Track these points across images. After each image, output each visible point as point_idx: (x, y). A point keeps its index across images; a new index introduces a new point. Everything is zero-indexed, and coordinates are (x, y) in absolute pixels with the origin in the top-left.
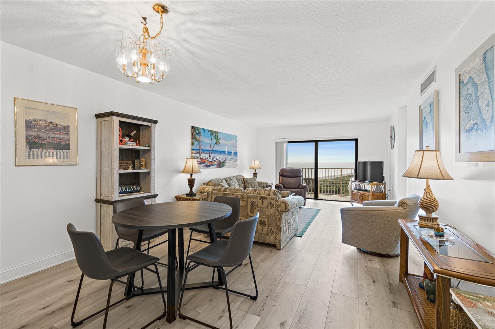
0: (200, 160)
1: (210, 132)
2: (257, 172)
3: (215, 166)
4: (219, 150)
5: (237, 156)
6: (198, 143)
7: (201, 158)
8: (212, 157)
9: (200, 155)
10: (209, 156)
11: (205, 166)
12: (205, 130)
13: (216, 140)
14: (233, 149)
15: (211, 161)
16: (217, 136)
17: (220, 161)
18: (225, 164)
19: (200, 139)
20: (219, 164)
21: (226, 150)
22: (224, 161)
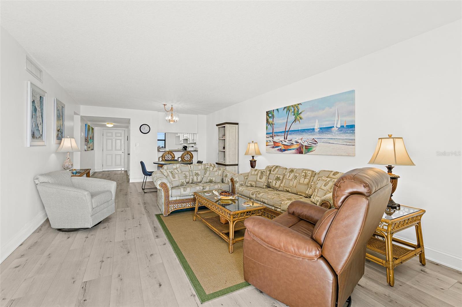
0: (272, 143)
1: (286, 109)
3: (294, 151)
4: (300, 129)
6: (271, 126)
7: (274, 142)
8: (288, 139)
9: (273, 138)
10: (284, 139)
11: (278, 150)
13: (294, 116)
14: (336, 121)
15: (287, 144)
16: (297, 110)
17: (302, 144)
18: (314, 149)
19: (273, 121)
20: (300, 148)
21: (316, 126)
22: (310, 144)
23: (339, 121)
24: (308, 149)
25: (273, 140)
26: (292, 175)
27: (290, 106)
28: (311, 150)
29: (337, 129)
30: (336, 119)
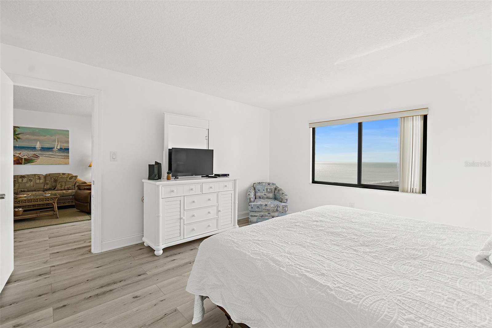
14: (56, 145)
17: (20, 157)
18: (36, 161)
20: (19, 160)
21: (37, 146)
22: (31, 157)
23: (59, 145)
24: (28, 161)
26: (25, 180)
28: (31, 162)
29: (57, 149)
30: (56, 143)
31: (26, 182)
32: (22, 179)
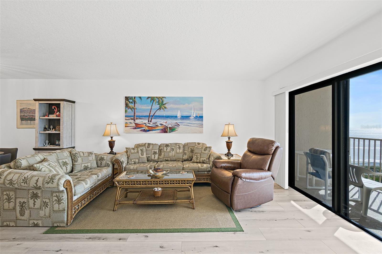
0: (134, 125)
1: (150, 99)
2: (231, 140)
3: (158, 131)
4: (164, 115)
5: (203, 120)
6: (132, 110)
7: (135, 124)
8: (152, 122)
9: (134, 121)
10: (149, 122)
11: (141, 130)
12: (142, 98)
13: (159, 105)
14: (193, 113)
15: (151, 126)
16: (162, 101)
17: (166, 126)
18: (177, 129)
19: (134, 106)
20: (165, 129)
21: (178, 114)
22: (173, 126)
23: (195, 113)
24: (172, 130)
25: (135, 122)
27: (155, 97)
28: (174, 130)
29: (193, 117)
30: (193, 111)
31: (169, 151)
32: (167, 147)
